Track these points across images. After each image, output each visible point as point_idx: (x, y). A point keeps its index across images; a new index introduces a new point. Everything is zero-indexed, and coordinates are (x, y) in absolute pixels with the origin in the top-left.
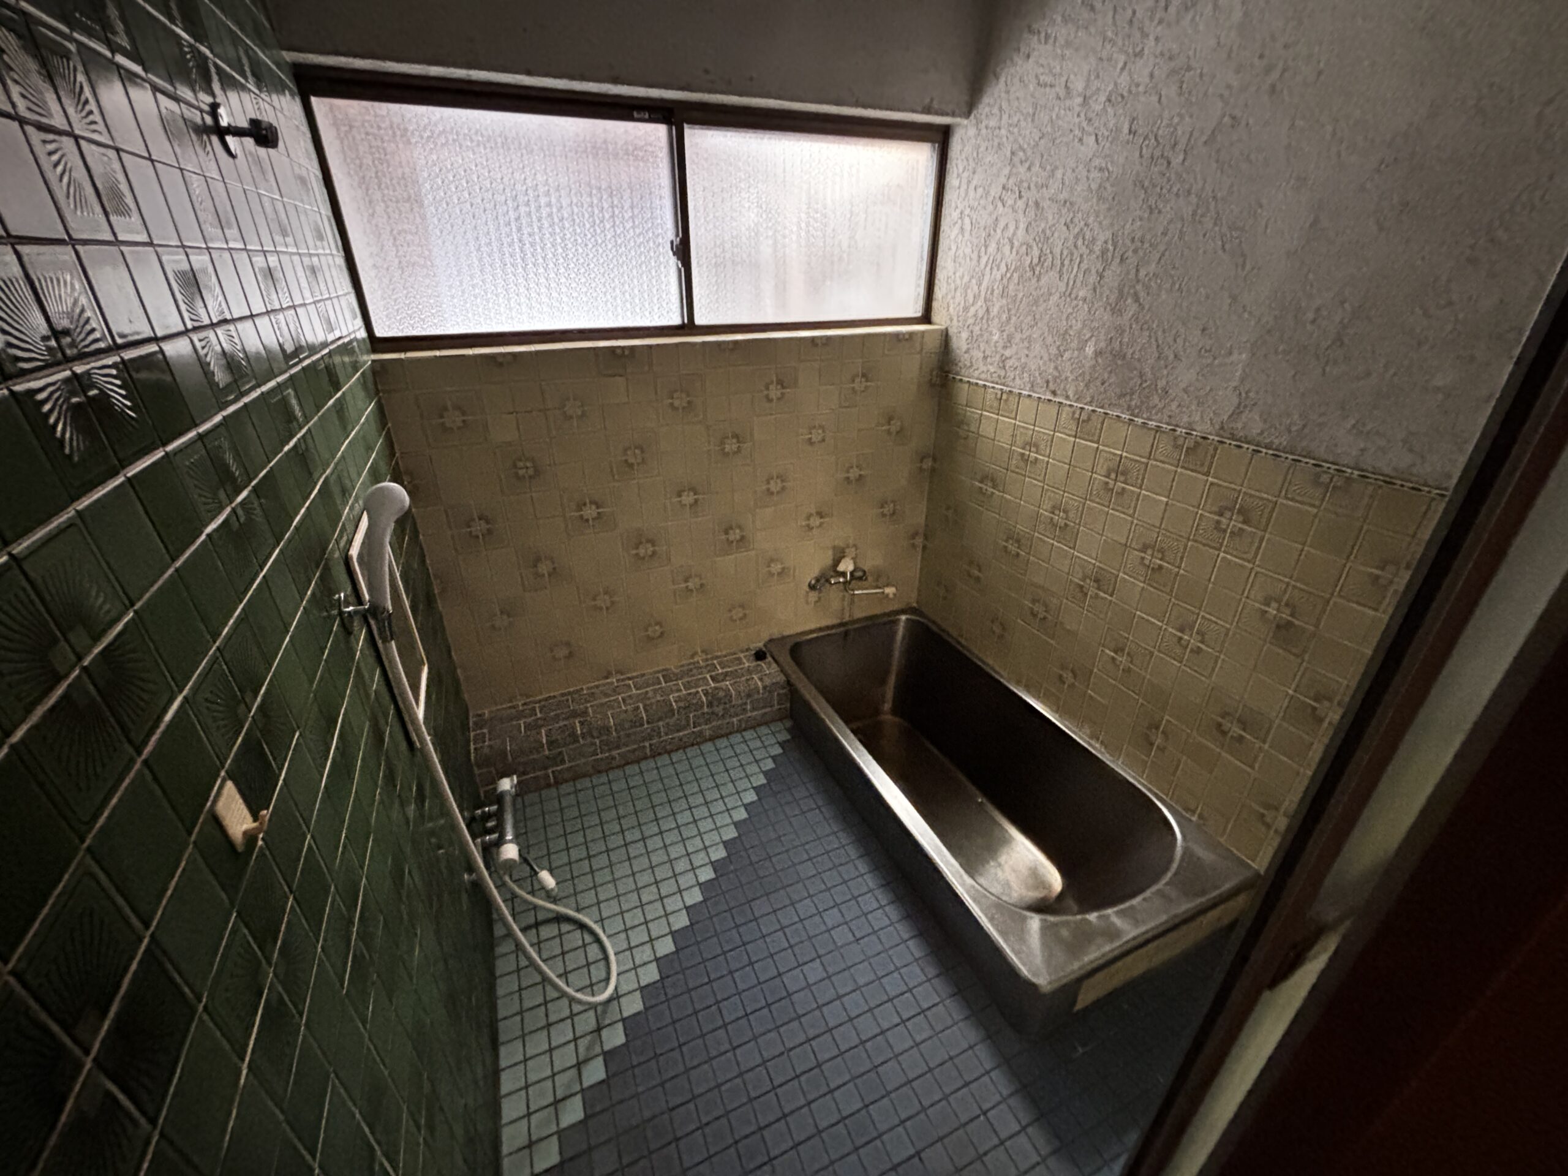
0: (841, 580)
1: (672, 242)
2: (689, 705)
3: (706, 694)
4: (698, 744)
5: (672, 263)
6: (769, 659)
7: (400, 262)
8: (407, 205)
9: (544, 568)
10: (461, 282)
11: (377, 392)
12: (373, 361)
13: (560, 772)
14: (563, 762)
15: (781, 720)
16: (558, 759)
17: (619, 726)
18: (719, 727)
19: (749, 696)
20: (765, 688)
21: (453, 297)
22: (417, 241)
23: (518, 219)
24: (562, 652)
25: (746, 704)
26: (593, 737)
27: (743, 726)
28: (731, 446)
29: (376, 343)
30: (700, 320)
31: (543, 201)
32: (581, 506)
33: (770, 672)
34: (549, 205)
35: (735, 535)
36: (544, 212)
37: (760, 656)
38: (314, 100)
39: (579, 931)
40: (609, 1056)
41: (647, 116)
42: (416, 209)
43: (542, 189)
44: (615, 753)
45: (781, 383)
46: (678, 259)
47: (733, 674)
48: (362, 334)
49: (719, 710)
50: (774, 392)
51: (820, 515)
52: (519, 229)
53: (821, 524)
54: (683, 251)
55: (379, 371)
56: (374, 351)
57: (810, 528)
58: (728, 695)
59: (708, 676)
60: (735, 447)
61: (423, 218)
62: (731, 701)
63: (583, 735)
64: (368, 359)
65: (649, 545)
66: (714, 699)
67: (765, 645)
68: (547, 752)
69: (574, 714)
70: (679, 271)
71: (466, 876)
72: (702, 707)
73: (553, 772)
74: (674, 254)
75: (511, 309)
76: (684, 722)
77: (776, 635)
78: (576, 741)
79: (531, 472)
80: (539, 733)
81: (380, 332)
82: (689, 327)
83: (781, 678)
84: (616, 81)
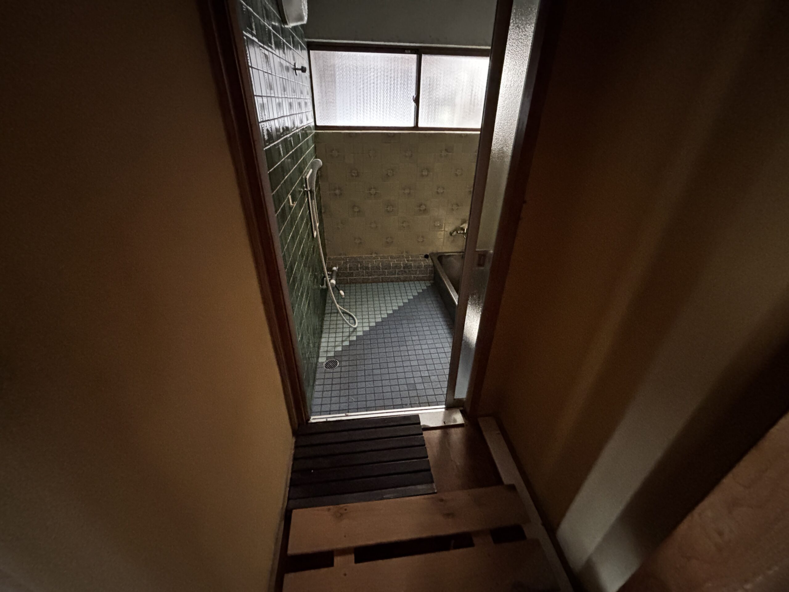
0: (462, 232)
1: (413, 97)
2: (396, 267)
3: (403, 264)
4: (398, 282)
5: (413, 104)
6: (430, 258)
7: (327, 102)
8: (331, 83)
9: (356, 210)
10: (343, 108)
11: (315, 142)
12: (315, 132)
13: (352, 279)
14: (353, 276)
15: (429, 280)
16: (351, 274)
17: (373, 267)
18: (406, 277)
19: (418, 267)
20: (425, 266)
21: (340, 113)
22: (332, 95)
23: (363, 87)
24: (358, 241)
25: (417, 271)
26: (363, 270)
27: (416, 279)
28: (425, 173)
29: (317, 127)
30: (420, 125)
31: (372, 81)
32: (370, 189)
33: (429, 262)
34: (374, 83)
35: (423, 207)
36: (372, 85)
37: (426, 256)
38: (311, 51)
39: (349, 317)
40: (350, 341)
41: (410, 52)
42: (334, 84)
43: (372, 78)
44: (370, 277)
45: (446, 150)
46: (415, 103)
47: (415, 261)
48: (313, 124)
49: (407, 270)
50: (444, 153)
51: (457, 205)
52: (363, 91)
53: (457, 209)
54: (417, 100)
55: (316, 136)
56: (316, 129)
57: (453, 210)
58: (411, 266)
59: (406, 260)
60: (426, 174)
61: (335, 87)
62: (411, 268)
63: (361, 268)
64: (314, 131)
65: (391, 207)
66: (406, 267)
67: (430, 254)
68: (348, 271)
69: (359, 262)
70: (415, 107)
71: (321, 286)
72: (401, 268)
73: (350, 279)
74: (414, 101)
75: (357, 119)
76: (394, 272)
77: (435, 252)
78: (358, 270)
79: (356, 174)
80: (347, 265)
81: (318, 124)
82: (416, 127)
83: (431, 264)
84: (399, 42)
